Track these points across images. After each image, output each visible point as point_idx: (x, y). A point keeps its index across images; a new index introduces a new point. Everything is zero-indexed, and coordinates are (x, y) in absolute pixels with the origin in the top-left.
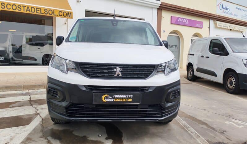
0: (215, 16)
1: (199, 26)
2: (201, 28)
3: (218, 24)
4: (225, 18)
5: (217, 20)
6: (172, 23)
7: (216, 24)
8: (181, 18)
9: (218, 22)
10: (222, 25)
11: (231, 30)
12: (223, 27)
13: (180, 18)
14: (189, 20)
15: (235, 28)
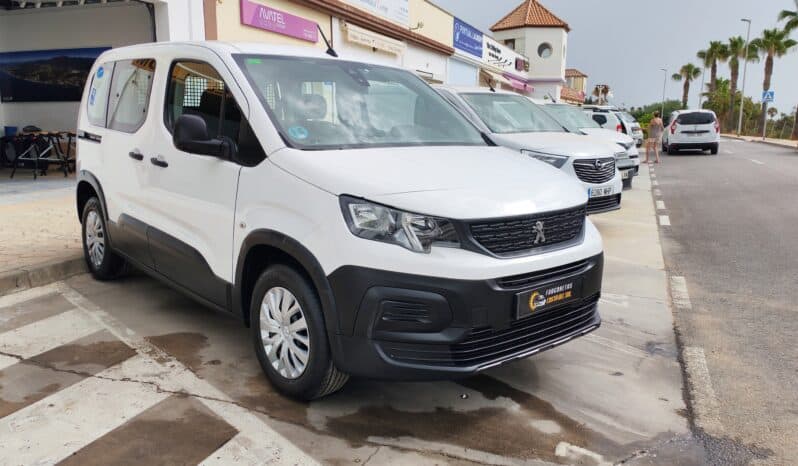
0: (345, 7)
1: (310, 37)
2: (314, 42)
3: (350, 32)
4: (364, 15)
5: (348, 21)
6: (245, 21)
7: (345, 32)
8: (267, 9)
9: (349, 26)
10: (359, 36)
11: (374, 49)
12: (360, 41)
13: (265, 7)
14: (286, 17)
15: (383, 45)
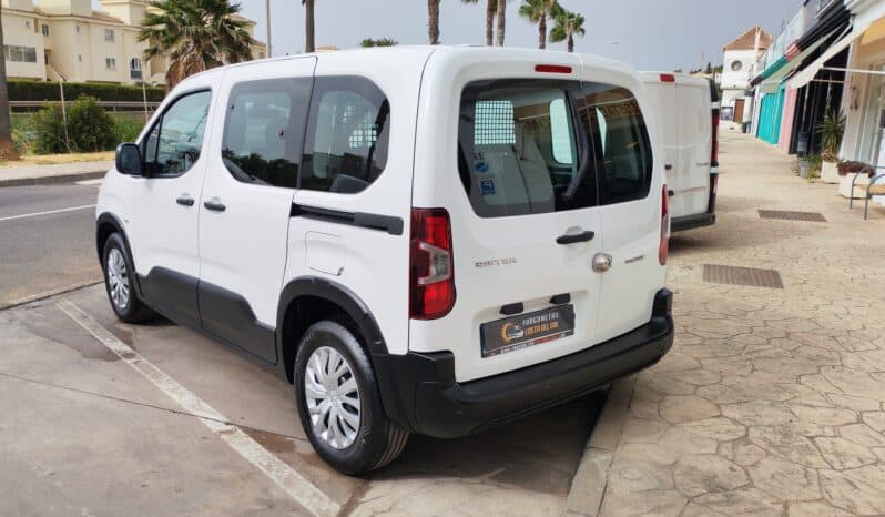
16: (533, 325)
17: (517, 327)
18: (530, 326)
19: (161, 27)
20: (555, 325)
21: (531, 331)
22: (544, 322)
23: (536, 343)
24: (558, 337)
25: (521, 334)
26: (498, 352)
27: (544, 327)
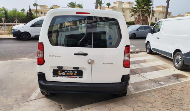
16: (69, 73)
17: (63, 72)
18: (67, 73)
19: (135, 10)
20: (76, 74)
21: (67, 74)
22: (72, 73)
23: (69, 77)
24: (76, 77)
25: (64, 74)
26: (57, 77)
27: (72, 74)
